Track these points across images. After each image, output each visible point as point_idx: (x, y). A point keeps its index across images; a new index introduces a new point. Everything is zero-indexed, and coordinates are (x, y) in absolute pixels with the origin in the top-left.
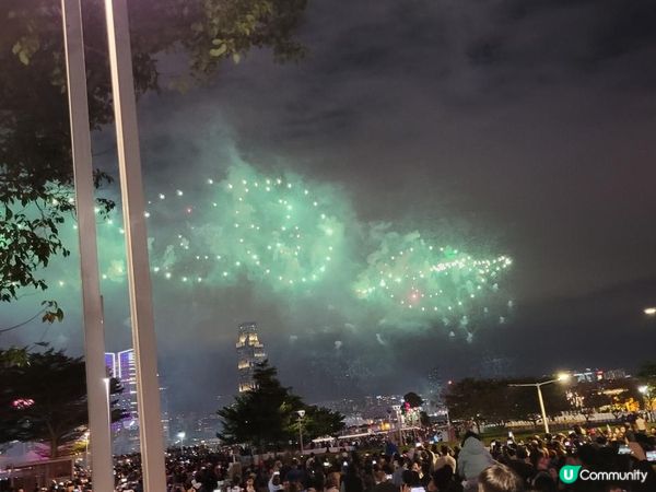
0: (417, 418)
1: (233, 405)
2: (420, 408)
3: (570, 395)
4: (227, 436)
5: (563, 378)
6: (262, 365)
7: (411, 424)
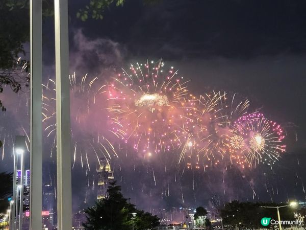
0: (203, 222)
1: (94, 207)
2: (206, 217)
3: (296, 215)
4: (88, 225)
5: (293, 204)
6: (113, 184)
7: (199, 226)
